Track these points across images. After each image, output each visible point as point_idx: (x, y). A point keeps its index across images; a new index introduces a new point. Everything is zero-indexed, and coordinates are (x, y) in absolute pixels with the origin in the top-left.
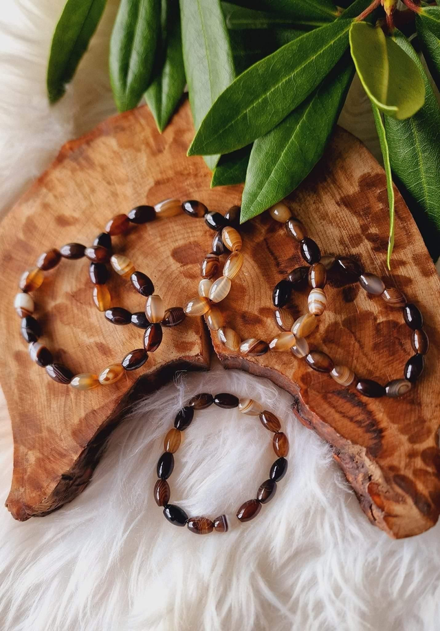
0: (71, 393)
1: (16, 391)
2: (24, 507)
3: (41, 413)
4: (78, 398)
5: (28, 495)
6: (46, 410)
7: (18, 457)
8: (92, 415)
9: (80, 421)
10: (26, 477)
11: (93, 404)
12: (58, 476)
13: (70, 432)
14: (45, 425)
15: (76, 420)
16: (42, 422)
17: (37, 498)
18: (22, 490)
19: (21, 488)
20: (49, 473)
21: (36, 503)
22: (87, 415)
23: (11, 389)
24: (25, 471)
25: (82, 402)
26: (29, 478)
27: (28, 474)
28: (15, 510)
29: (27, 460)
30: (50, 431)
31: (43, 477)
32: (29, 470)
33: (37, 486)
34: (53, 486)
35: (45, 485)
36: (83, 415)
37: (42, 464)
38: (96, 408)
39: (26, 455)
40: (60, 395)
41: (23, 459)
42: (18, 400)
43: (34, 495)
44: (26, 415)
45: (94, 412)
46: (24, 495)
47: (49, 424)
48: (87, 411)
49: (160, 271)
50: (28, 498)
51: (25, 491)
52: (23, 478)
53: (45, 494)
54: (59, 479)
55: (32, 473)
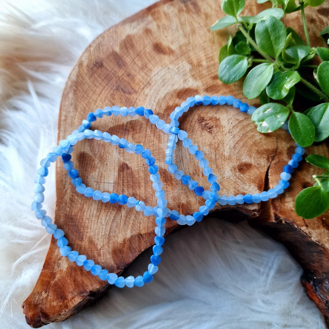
0: (122, 210)
1: (69, 191)
2: (40, 314)
3: (87, 221)
4: (129, 217)
5: (50, 301)
6: (94, 219)
7: (50, 258)
8: (137, 239)
9: (124, 241)
10: (52, 282)
11: (141, 228)
12: (85, 291)
13: (110, 250)
14: (88, 235)
15: (120, 239)
16: (86, 230)
17: (57, 309)
18: (44, 295)
19: (43, 293)
20: (76, 284)
21: (54, 313)
22: (132, 236)
23: (64, 188)
24: (53, 275)
25: (131, 222)
26: (56, 284)
27: (56, 279)
28: (30, 314)
29: (59, 266)
30: (91, 242)
31: (70, 287)
32: (58, 276)
33: (61, 296)
34: (78, 300)
35: (70, 296)
36: (129, 235)
37: (73, 273)
38: (143, 232)
39: (59, 259)
40: (112, 208)
41: (55, 263)
42: (68, 200)
43: (55, 304)
44: (72, 218)
45: (140, 236)
46: (44, 301)
47: (92, 234)
48: (134, 233)
49: (237, 120)
50: (48, 306)
51: (47, 298)
52: (49, 283)
53: (66, 307)
54: (85, 294)
55: (60, 280)
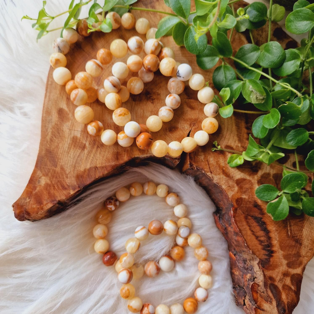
0: (85, 149)
1: (50, 134)
2: (25, 212)
3: (61, 155)
4: (90, 154)
5: (31, 205)
6: (65, 154)
7: (34, 177)
8: (94, 169)
9: (85, 170)
10: (34, 192)
11: (97, 163)
12: (56, 200)
13: (75, 175)
14: (61, 164)
15: (82, 169)
16: (59, 161)
17: (36, 210)
18: (28, 200)
19: (27, 198)
20: (50, 195)
21: (33, 213)
22: (91, 168)
23: (47, 131)
24: (35, 188)
25: (91, 158)
26: (36, 194)
27: (36, 191)
28: (18, 211)
29: (39, 182)
30: (62, 168)
31: (45, 197)
32: (38, 189)
33: (39, 201)
34: (50, 205)
35: (45, 202)
36: (88, 167)
37: (48, 188)
38: (98, 166)
39: (40, 178)
40: (78, 148)
41: (36, 180)
42: (49, 140)
43: (35, 206)
44: (50, 152)
45: (96, 168)
46: (28, 204)
47: (63, 164)
48: (93, 165)
50: (30, 207)
51: (29, 202)
52: (31, 192)
53: (42, 209)
54: (55, 202)
55: (39, 192)
